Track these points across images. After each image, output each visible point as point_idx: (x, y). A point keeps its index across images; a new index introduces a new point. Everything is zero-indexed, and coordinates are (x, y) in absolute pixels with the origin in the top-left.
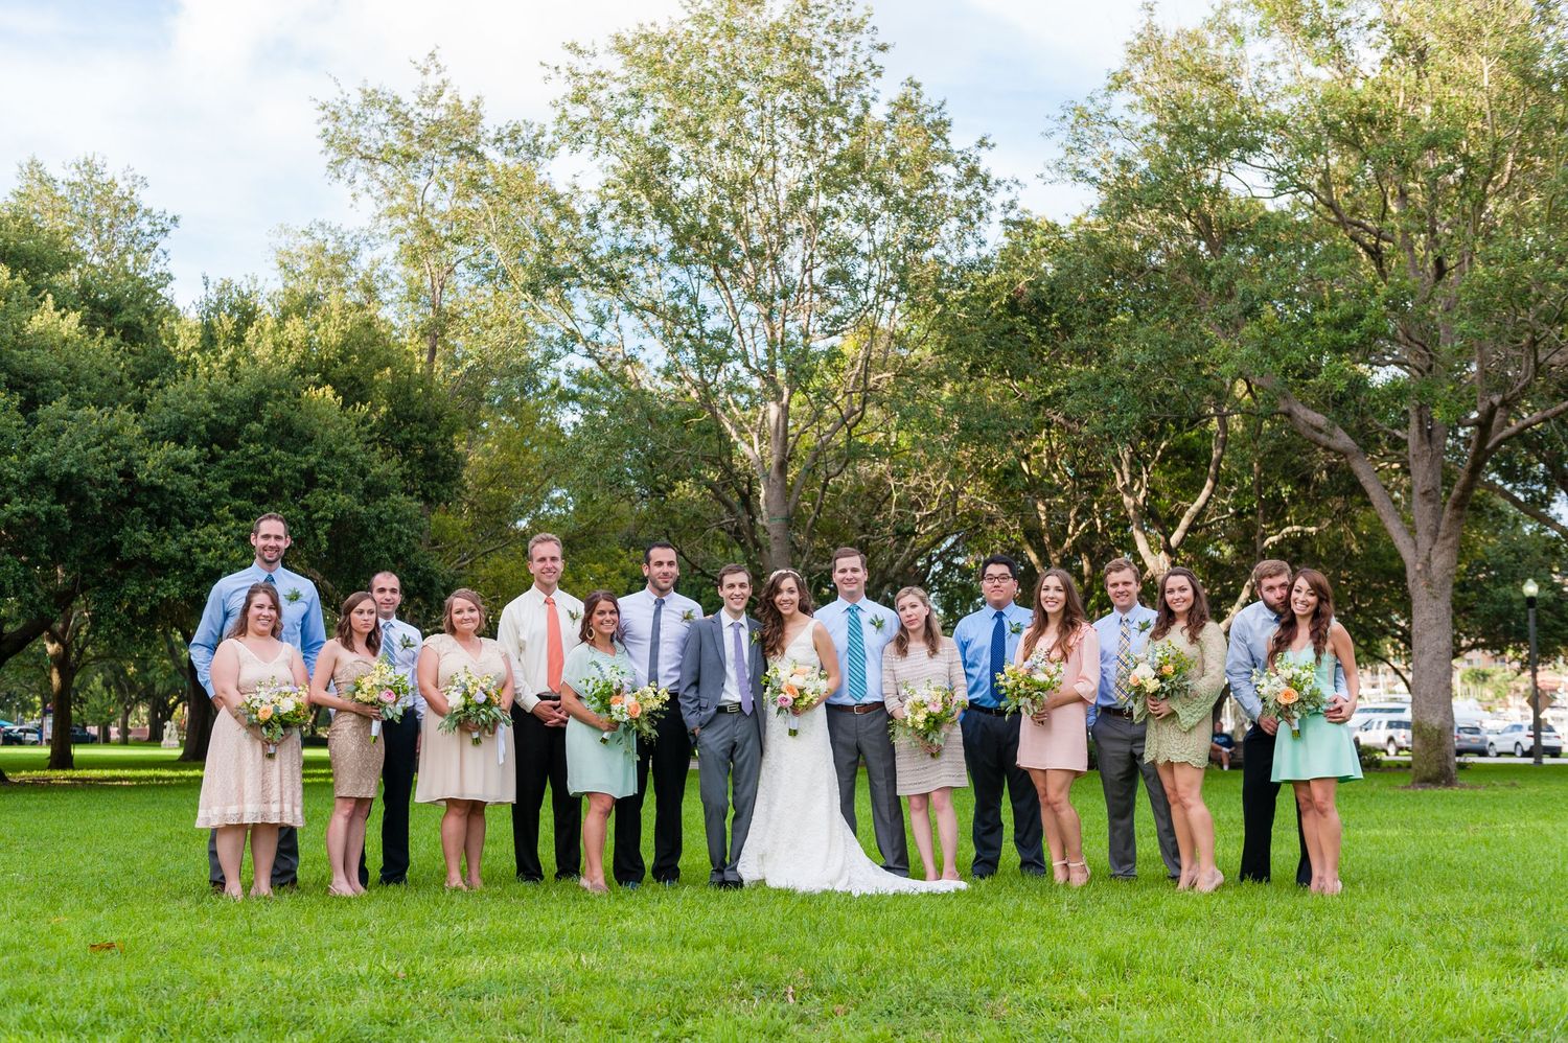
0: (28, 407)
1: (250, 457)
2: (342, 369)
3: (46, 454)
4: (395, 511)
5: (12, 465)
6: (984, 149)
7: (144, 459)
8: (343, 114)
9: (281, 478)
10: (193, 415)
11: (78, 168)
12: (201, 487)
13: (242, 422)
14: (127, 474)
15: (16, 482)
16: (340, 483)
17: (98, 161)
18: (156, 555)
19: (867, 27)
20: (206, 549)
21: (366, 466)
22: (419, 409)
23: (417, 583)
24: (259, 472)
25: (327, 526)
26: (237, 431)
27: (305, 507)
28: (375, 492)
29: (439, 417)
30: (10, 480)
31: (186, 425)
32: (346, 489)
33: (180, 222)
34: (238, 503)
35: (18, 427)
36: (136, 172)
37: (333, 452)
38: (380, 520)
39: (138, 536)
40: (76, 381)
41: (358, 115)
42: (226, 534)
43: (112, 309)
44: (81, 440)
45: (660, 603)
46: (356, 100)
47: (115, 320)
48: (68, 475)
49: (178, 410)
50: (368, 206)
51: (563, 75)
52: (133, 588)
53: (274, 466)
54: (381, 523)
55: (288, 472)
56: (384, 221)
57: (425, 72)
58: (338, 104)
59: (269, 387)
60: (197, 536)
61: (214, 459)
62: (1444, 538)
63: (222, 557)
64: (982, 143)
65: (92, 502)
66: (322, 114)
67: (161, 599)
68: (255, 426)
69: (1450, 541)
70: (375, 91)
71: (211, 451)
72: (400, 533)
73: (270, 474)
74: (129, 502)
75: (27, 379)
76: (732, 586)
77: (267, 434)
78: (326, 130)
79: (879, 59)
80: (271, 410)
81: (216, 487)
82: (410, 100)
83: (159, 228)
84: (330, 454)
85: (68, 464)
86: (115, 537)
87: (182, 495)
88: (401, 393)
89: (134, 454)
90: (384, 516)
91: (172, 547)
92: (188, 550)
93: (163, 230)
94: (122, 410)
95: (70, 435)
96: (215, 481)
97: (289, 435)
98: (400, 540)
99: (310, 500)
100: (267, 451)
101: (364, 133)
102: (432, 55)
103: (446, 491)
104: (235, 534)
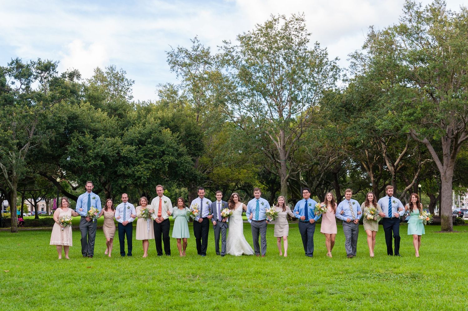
0: (95, 137)
1: (149, 148)
2: (172, 124)
3: (99, 150)
4: (185, 160)
5: (91, 153)
6: (337, 60)
7: (122, 150)
8: (173, 55)
9: (156, 153)
10: (134, 138)
11: (109, 69)
12: (137, 156)
13: (146, 139)
14: (118, 153)
15: (92, 157)
16: (171, 154)
17: (114, 67)
18: (126, 173)
19: (304, 29)
20: (138, 172)
21: (178, 149)
22: (193, 132)
23: (193, 177)
24: (151, 152)
25: (168, 165)
26: (145, 142)
27: (162, 160)
28: (180, 155)
29: (198, 134)
30: (91, 156)
31: (133, 140)
32: (173, 155)
33: (135, 82)
34: (146, 159)
35: (92, 143)
36: (123, 70)
37: (169, 146)
38: (181, 163)
39: (121, 169)
40: (106, 130)
41: (177, 55)
42: (143, 168)
43: (116, 110)
44: (107, 146)
45: (202, 200)
46: (176, 51)
47: (117, 113)
48: (104, 155)
49: (131, 136)
50: (181, 78)
51: (223, 49)
52: (120, 182)
53: (154, 150)
54: (182, 163)
55: (158, 151)
56: (185, 82)
57: (194, 42)
58: (172, 52)
59: (153, 130)
60: (135, 168)
61: (140, 148)
62: (449, 167)
63: (142, 173)
64: (336, 59)
65: (110, 161)
66: (168, 55)
67: (127, 184)
68: (149, 140)
69: (451, 167)
70: (181, 48)
71: (139, 147)
72: (186, 166)
73: (153, 152)
74: (119, 160)
75: (94, 130)
76: (218, 195)
77: (153, 142)
78: (169, 59)
79: (308, 37)
80: (154, 136)
81: (140, 156)
82: (190, 50)
83: (129, 84)
84: (168, 146)
85: (104, 152)
86: (116, 169)
87: (132, 158)
88: (188, 129)
89: (120, 148)
90: (182, 162)
91: (130, 171)
92: (133, 172)
93: (131, 84)
94: (117, 138)
95: (104, 145)
96: (140, 154)
97: (158, 142)
98: (186, 167)
99: (163, 158)
100: (153, 146)
101: (179, 60)
102: (196, 38)
103: (200, 153)
104: (145, 167)
